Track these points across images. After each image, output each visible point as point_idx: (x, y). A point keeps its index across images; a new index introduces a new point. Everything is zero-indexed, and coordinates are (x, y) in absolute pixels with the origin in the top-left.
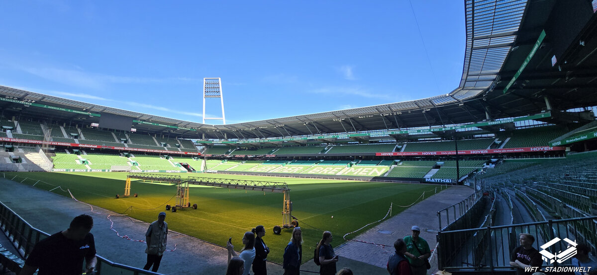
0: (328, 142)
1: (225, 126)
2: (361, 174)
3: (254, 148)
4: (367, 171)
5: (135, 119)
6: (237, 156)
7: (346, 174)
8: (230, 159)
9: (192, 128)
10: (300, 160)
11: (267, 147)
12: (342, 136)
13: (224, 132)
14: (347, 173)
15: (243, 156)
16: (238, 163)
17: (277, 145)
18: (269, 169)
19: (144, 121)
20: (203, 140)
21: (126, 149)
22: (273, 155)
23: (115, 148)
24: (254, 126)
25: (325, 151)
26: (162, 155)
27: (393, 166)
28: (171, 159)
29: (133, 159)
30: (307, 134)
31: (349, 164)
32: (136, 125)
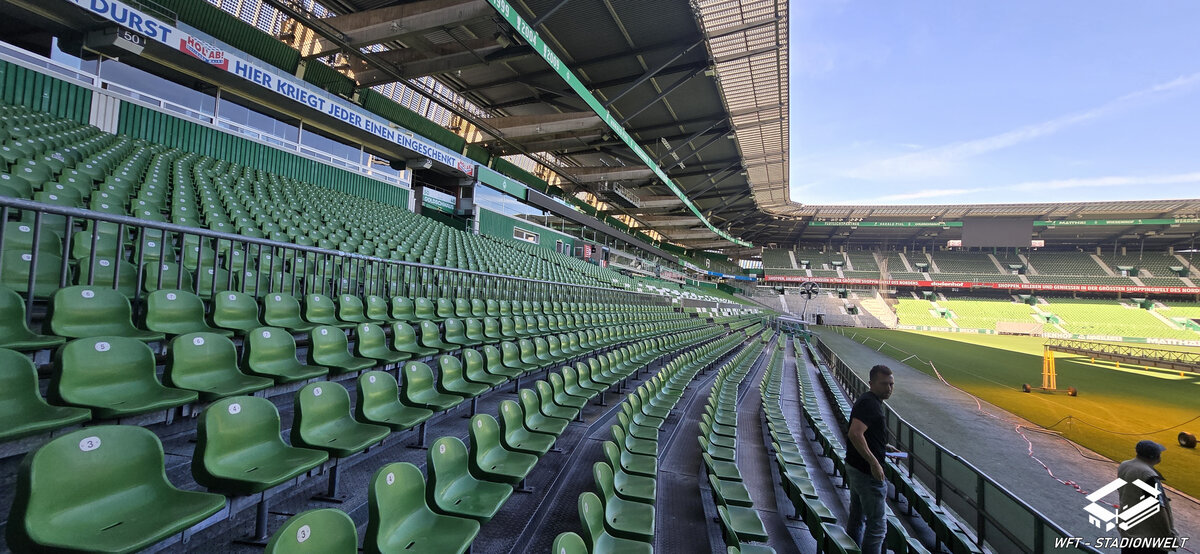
5: (1039, 218)
19: (1063, 219)
21: (1026, 287)
23: (1000, 286)
29: (1043, 307)
32: (1041, 232)
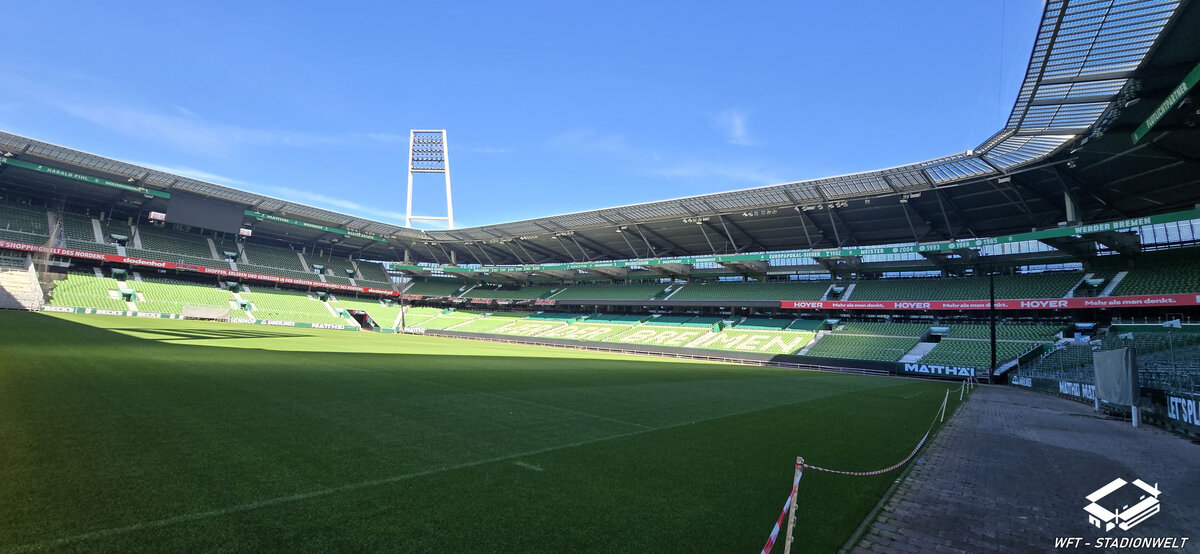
0: (673, 276)
1: (448, 233)
2: (743, 347)
3: (513, 285)
4: (757, 343)
5: (250, 208)
6: (476, 300)
7: (706, 346)
8: (461, 307)
9: (377, 235)
10: (610, 313)
11: (541, 284)
12: (705, 262)
13: (449, 247)
14: (708, 343)
15: (488, 301)
16: (475, 316)
17: (562, 280)
18: (536, 330)
19: (271, 213)
20: (406, 264)
21: (231, 274)
22: (550, 301)
23: (208, 271)
24: (510, 235)
25: (663, 294)
26: (314, 290)
27: (822, 333)
28: (333, 301)
29: (246, 295)
30: (629, 256)
31: (717, 326)
32: (252, 223)
